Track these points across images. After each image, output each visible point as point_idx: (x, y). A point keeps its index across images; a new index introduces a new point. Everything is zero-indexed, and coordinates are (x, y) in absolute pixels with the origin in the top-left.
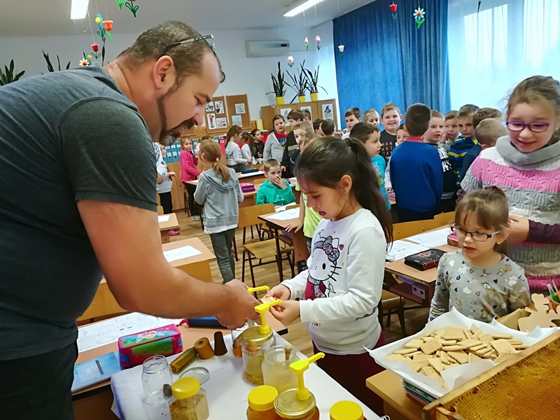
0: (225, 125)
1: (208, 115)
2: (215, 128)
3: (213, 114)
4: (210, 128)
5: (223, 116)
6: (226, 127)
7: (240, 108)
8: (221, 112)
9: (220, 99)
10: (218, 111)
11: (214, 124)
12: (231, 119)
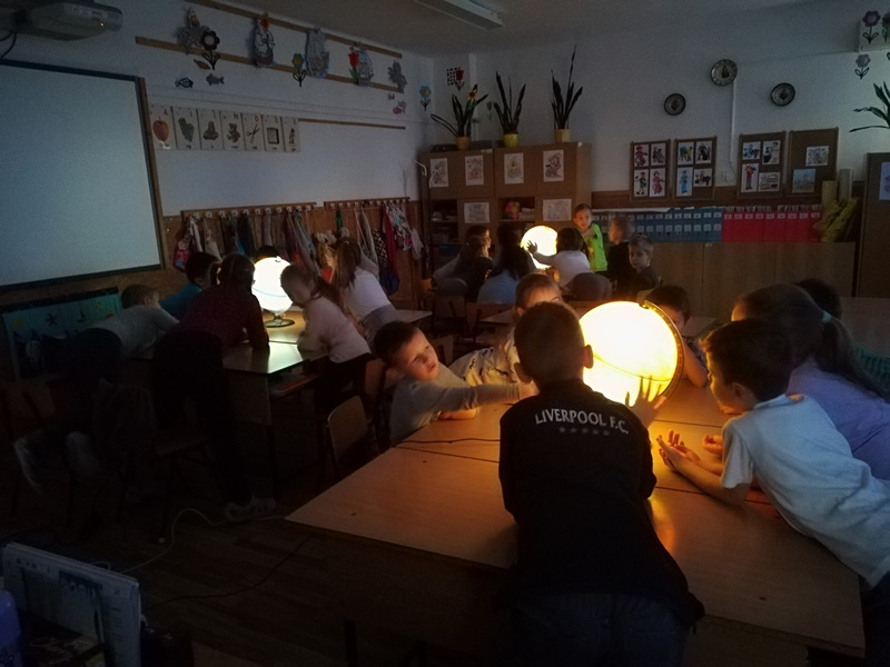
0: (774, 186)
1: (744, 166)
2: (754, 190)
3: (756, 166)
4: (743, 190)
5: (778, 168)
6: (777, 189)
7: (818, 155)
8: (775, 159)
9: (779, 136)
10: (767, 159)
11: (753, 184)
12: (791, 176)
